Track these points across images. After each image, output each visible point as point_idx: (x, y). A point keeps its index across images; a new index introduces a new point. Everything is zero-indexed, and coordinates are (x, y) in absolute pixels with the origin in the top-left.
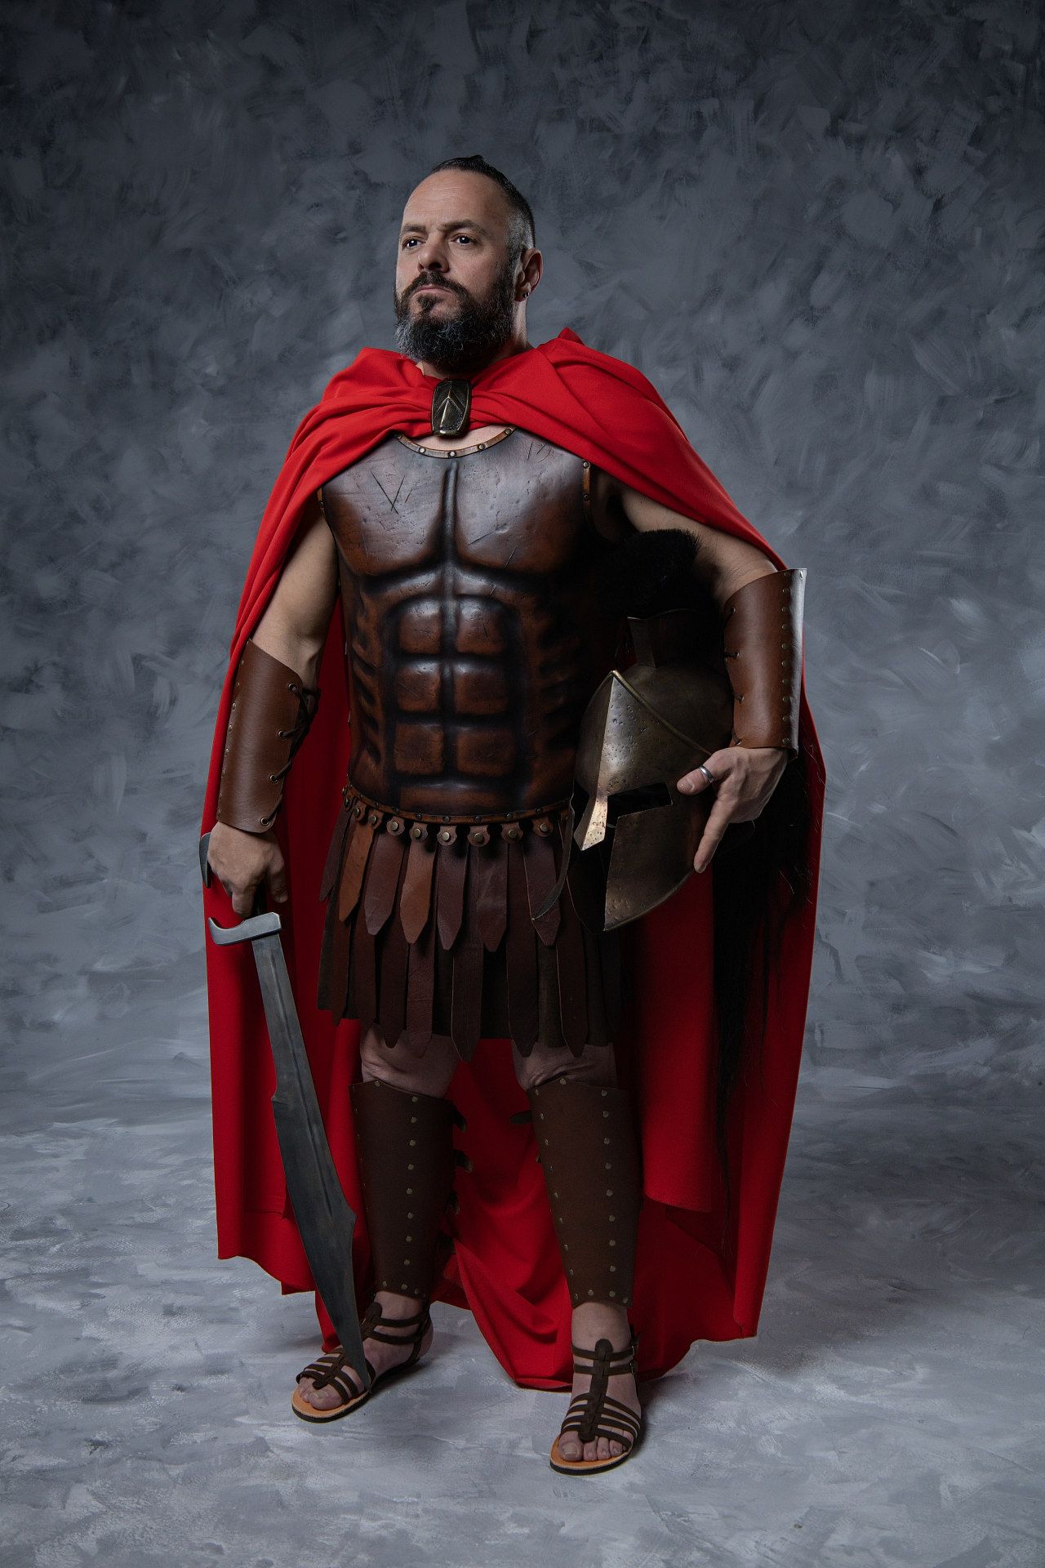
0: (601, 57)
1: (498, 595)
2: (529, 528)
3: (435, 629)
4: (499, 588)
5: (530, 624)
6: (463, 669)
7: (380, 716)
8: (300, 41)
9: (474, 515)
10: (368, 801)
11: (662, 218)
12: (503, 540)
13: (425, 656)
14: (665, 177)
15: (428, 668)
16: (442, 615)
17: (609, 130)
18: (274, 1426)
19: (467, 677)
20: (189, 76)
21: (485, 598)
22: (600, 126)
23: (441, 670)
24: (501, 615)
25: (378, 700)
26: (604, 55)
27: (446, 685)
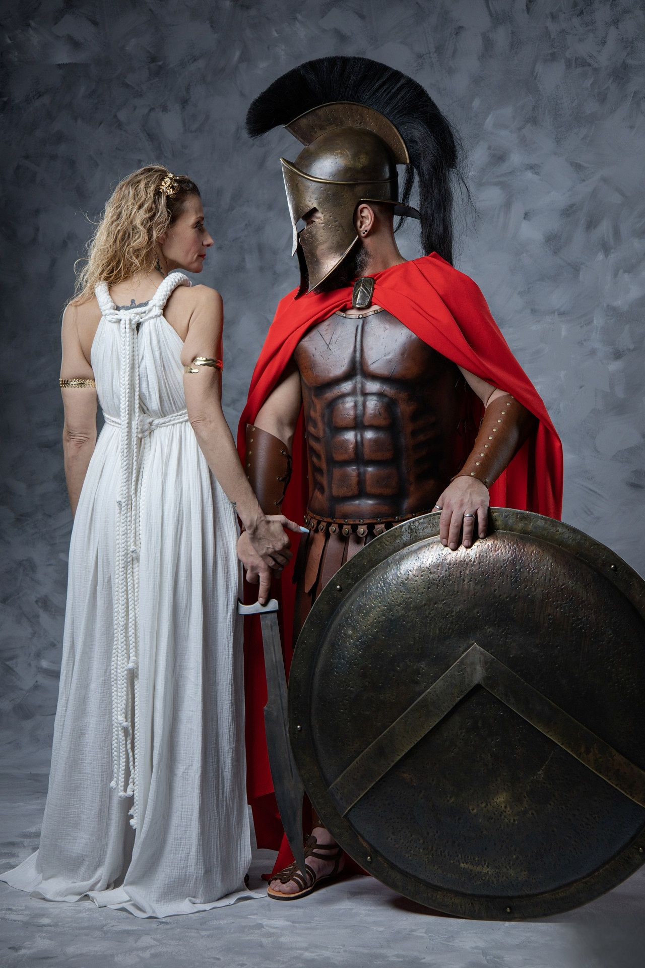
0: (582, 13)
1: (386, 393)
2: (402, 354)
3: (352, 413)
4: (387, 389)
5: (404, 409)
6: (369, 435)
7: (324, 466)
8: (362, 17)
9: (372, 349)
10: (318, 518)
11: (632, 127)
12: (390, 361)
13: (347, 429)
14: (633, 97)
15: (350, 436)
16: (356, 406)
17: (589, 65)
18: (270, 919)
19: (370, 440)
20: (283, 47)
21: (380, 395)
22: (582, 63)
23: (356, 436)
24: (389, 405)
25: (323, 456)
26: (584, 11)
27: (359, 445)
